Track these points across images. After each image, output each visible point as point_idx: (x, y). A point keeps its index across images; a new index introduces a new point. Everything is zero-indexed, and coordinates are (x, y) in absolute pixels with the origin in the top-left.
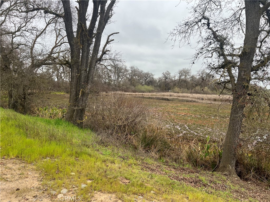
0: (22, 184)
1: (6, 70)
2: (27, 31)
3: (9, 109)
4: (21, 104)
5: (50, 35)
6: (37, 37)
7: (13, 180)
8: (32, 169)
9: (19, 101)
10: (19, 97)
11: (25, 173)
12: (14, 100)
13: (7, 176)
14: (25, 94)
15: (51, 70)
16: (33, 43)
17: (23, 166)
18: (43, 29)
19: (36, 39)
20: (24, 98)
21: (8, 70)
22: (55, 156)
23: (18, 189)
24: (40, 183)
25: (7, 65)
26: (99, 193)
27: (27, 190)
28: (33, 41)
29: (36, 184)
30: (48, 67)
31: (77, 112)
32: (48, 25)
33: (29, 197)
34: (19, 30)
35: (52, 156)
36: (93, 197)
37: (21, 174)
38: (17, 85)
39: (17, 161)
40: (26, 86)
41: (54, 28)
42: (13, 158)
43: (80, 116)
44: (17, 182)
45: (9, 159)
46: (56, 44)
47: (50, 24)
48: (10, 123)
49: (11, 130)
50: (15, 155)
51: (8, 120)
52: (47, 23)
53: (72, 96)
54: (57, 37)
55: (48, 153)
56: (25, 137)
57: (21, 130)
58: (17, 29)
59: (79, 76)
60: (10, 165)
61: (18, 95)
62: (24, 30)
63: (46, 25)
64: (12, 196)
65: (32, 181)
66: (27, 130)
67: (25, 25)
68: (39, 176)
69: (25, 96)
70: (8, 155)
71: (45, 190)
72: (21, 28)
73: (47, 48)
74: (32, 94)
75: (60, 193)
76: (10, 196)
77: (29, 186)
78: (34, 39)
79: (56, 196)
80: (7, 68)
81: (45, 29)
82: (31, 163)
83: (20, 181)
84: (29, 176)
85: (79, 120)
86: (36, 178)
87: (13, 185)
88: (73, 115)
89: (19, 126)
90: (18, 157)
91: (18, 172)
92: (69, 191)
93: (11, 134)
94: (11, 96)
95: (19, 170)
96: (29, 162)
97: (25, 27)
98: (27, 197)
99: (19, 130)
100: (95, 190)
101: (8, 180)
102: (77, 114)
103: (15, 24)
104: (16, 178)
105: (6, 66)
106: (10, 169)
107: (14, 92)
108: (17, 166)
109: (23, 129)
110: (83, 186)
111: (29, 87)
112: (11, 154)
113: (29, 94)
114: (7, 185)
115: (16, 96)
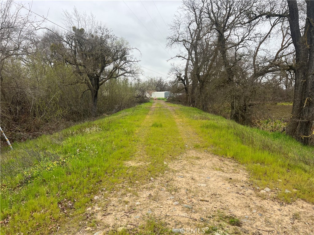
0: (234, 176)
1: (229, 82)
2: (250, 40)
3: (231, 119)
4: (242, 116)
5: (276, 37)
6: (261, 43)
7: (228, 172)
8: (243, 168)
9: (240, 112)
10: (240, 109)
11: (237, 170)
12: (235, 111)
13: (224, 169)
14: (245, 105)
15: (279, 77)
16: (256, 51)
17: (237, 165)
18: (266, 34)
19: (259, 46)
20: (245, 110)
21: (231, 82)
22: (265, 163)
23: (231, 179)
24: (248, 179)
25: (231, 77)
26: (302, 201)
27: (237, 181)
28: (256, 49)
29: (245, 179)
30: (274, 74)
31: (302, 126)
32: (273, 27)
33: (238, 186)
34: (242, 41)
35: (262, 163)
36: (295, 201)
37: (234, 170)
38: (239, 96)
39: (233, 161)
40: (247, 97)
41: (280, 28)
42: (229, 158)
43: (305, 130)
44: (231, 174)
45: (227, 158)
46: (282, 46)
47: (275, 25)
48: (230, 131)
49: (230, 137)
50: (231, 156)
51: (228, 128)
52: (272, 25)
53: (295, 106)
54: (284, 37)
55: (259, 159)
56: (241, 143)
57: (239, 138)
58: (240, 40)
59: (306, 82)
60: (227, 162)
61: (239, 107)
62: (248, 40)
63: (271, 27)
64: (226, 181)
65: (242, 176)
66: (243, 138)
67: (248, 34)
68: (248, 174)
69: (245, 108)
70: (226, 155)
71: (251, 185)
72: (244, 38)
73: (271, 54)
74: (252, 105)
75: (263, 189)
76: (225, 181)
77: (239, 179)
78: (257, 46)
79: (259, 191)
80: (231, 80)
81: (269, 33)
82: (243, 164)
83: (233, 174)
84: (240, 173)
85: (304, 135)
86: (246, 175)
87: (228, 176)
88: (296, 129)
89: (237, 134)
90: (234, 158)
91: (232, 168)
92: (272, 191)
93: (229, 140)
94: (233, 108)
95: (234, 167)
96: (241, 163)
97: (248, 37)
98: (236, 185)
99: (237, 138)
100: (298, 198)
101: (225, 171)
102: (301, 128)
103: (238, 36)
104: (231, 171)
105: (230, 79)
106: (227, 165)
107: (236, 104)
108: (232, 164)
109: (240, 137)
110: (287, 191)
111: (250, 98)
112: (228, 154)
113: (250, 106)
114: (223, 174)
115: (237, 107)
